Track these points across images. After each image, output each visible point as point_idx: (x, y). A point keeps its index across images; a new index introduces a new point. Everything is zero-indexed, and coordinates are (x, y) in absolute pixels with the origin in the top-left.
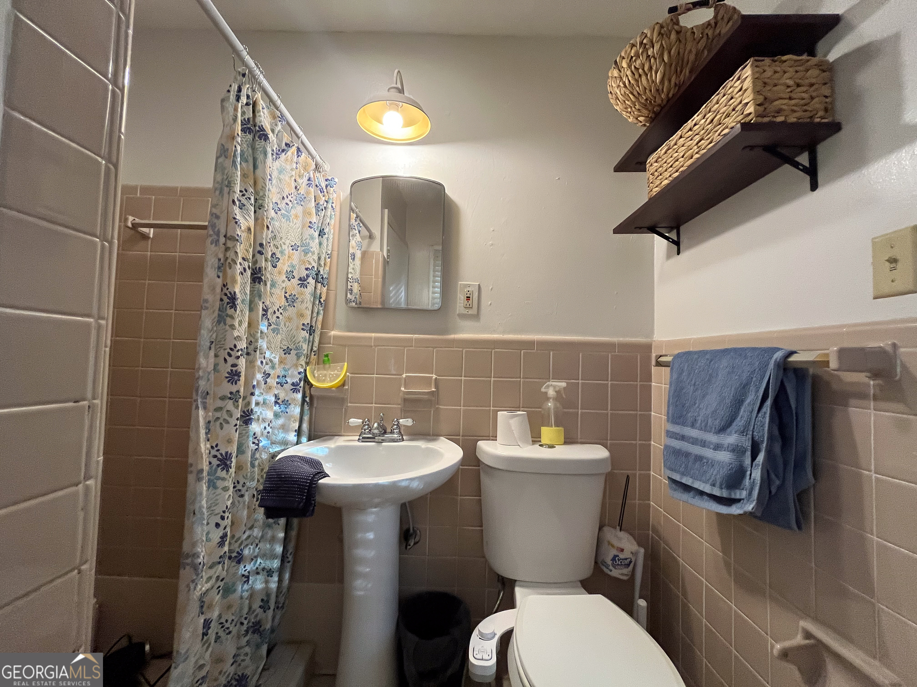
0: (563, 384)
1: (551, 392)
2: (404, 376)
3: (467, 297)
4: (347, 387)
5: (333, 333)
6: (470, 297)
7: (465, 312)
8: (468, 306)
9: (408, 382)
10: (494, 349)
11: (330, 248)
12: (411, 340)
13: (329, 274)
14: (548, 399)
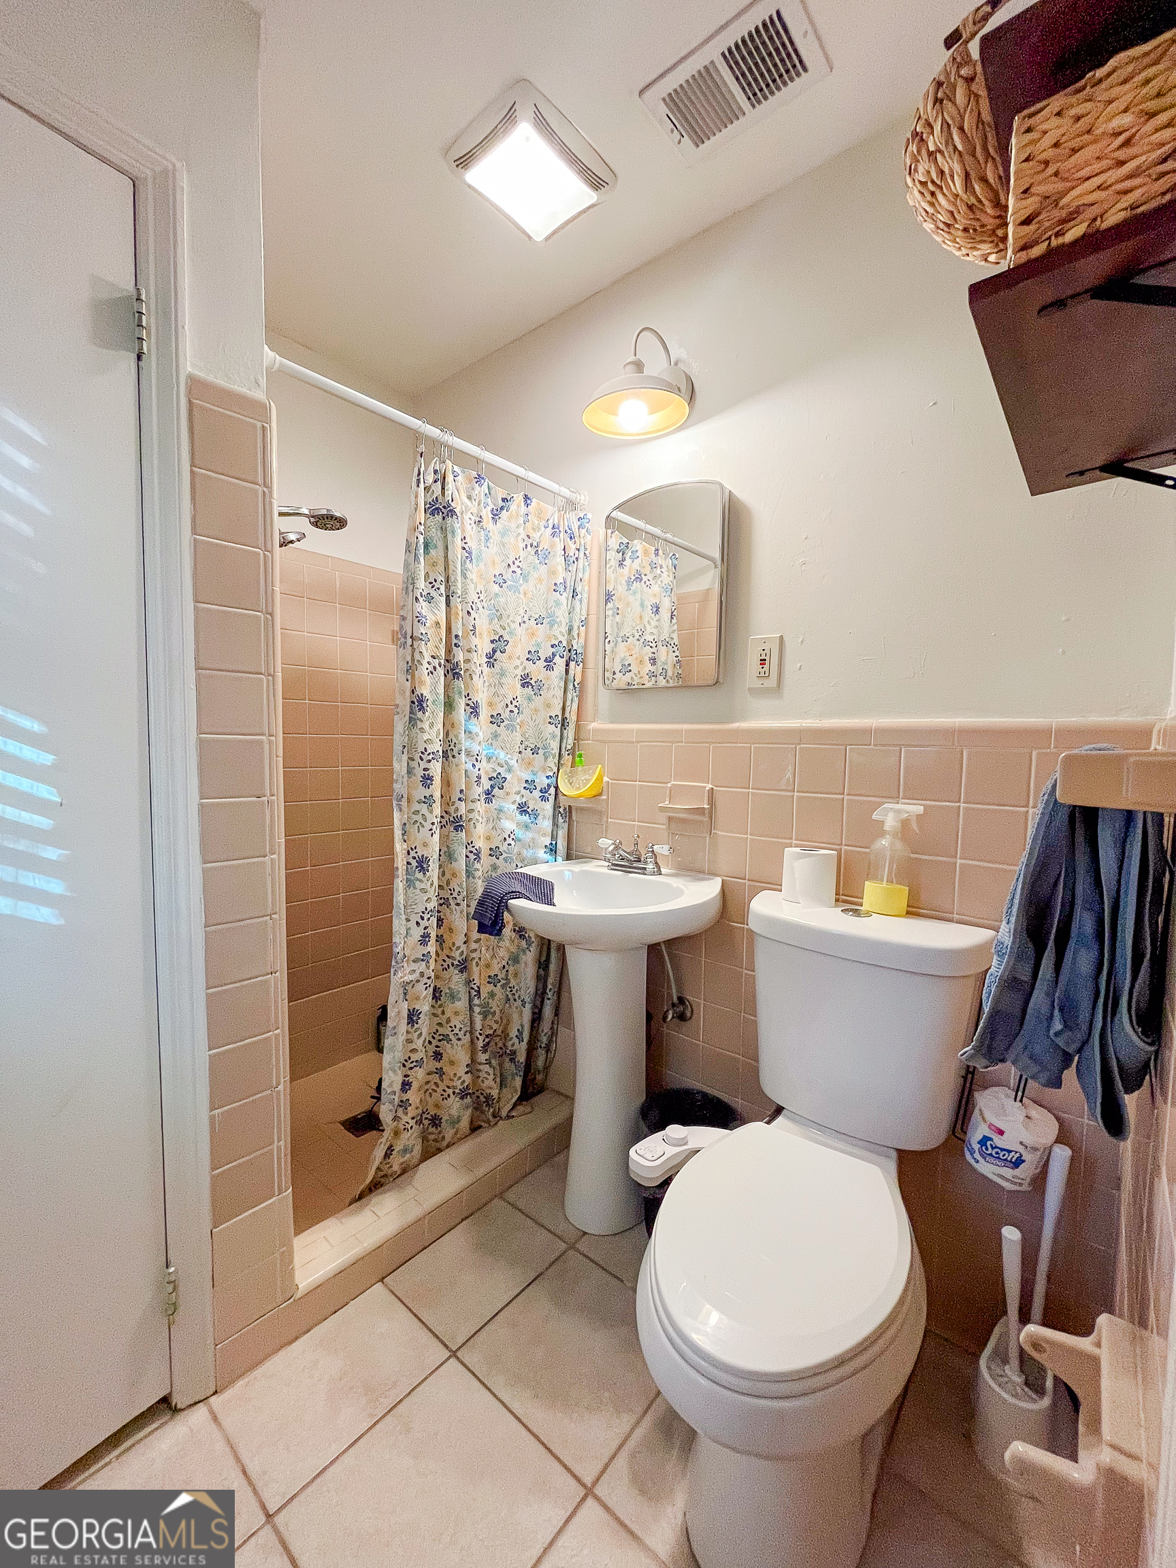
0: (917, 809)
1: (890, 822)
2: (669, 785)
3: (761, 660)
4: (605, 797)
5: (593, 726)
6: (765, 660)
7: (757, 684)
8: (762, 675)
9: (673, 794)
10: (800, 744)
11: (584, 612)
12: (680, 731)
13: (585, 647)
14: (883, 834)
